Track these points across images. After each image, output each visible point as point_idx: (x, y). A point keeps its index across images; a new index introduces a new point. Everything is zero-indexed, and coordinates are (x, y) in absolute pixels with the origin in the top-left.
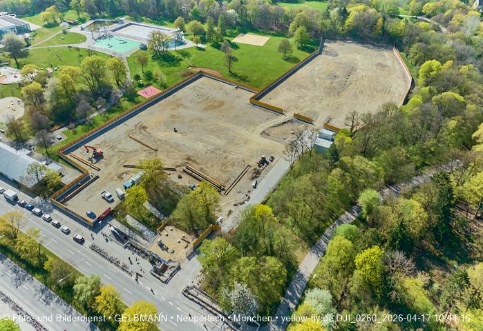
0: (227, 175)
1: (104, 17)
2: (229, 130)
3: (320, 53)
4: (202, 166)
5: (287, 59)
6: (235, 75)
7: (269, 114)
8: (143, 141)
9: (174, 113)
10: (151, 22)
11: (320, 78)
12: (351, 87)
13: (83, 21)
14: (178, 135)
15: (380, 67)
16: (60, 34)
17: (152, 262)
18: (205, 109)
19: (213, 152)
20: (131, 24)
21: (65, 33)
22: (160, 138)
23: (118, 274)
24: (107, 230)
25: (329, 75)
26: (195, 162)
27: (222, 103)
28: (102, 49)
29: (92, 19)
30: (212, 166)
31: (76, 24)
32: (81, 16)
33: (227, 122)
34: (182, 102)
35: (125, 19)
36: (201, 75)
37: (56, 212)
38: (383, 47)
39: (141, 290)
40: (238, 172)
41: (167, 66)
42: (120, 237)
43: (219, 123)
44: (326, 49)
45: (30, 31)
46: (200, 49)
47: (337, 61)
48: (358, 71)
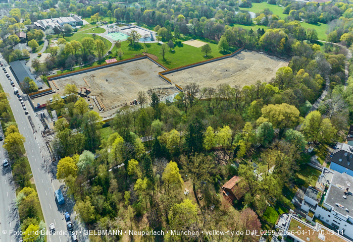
0: (111, 104)
1: (124, 22)
2: (133, 85)
3: (232, 57)
4: (104, 98)
5: (206, 57)
6: (164, 60)
7: (164, 82)
8: (87, 83)
9: (115, 73)
10: (146, 27)
11: (215, 70)
12: (231, 78)
13: (111, 22)
14: (107, 83)
15: (266, 71)
16: (94, 28)
17: (45, 129)
18: (132, 74)
19: (115, 93)
20: (135, 27)
21: (97, 27)
22: (97, 82)
23: (30, 129)
24: (40, 112)
25: (224, 69)
26: (102, 96)
27: (143, 73)
28: (107, 37)
29: (117, 22)
30: (109, 99)
31: (106, 24)
32: (112, 20)
33: (137, 82)
34: (123, 69)
35: (133, 24)
36: (146, 57)
37: (28, 101)
38: (283, 59)
39: (32, 137)
40: (118, 105)
41: (133, 50)
42: (43, 116)
43: (132, 82)
44: (239, 55)
45: (82, 25)
46: (159, 44)
47: (239, 62)
48: (247, 70)
